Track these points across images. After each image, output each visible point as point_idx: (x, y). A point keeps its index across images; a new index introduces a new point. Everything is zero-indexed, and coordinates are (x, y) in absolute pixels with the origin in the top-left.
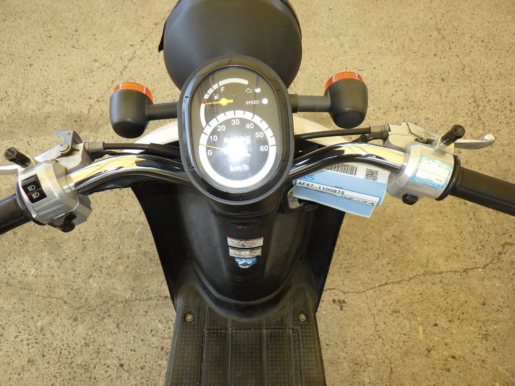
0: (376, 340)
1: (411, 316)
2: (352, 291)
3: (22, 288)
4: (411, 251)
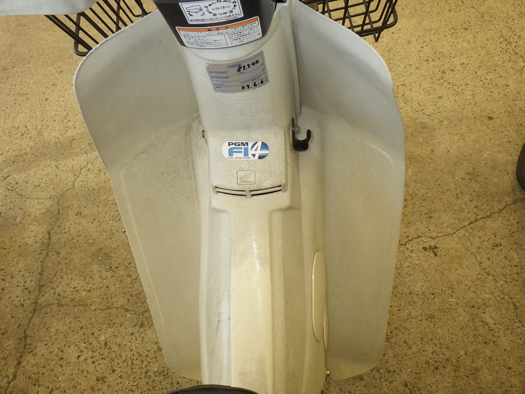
0: (486, 278)
1: (515, 246)
2: (441, 234)
3: (75, 306)
4: (491, 183)
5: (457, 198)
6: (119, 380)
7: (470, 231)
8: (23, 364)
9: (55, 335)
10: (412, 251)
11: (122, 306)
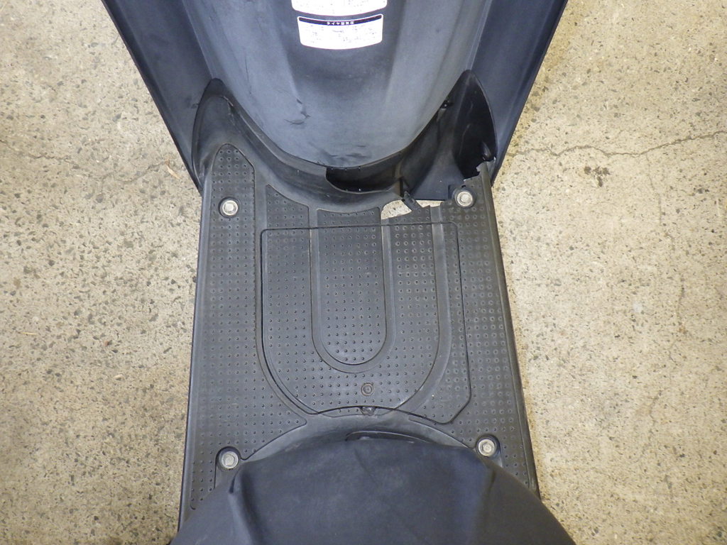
2: (622, 151)
6: (59, 278)
10: (565, 170)
11: (68, 157)
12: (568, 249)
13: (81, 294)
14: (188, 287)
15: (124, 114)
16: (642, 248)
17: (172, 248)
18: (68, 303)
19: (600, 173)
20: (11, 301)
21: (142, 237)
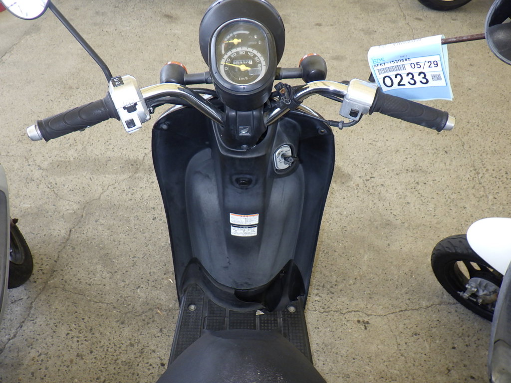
5: (397, 288)
6: (94, 360)
7: (399, 317)
8: (23, 328)
9: (54, 312)
10: (348, 321)
11: (112, 303)
12: (352, 359)
13: (103, 369)
14: (158, 368)
15: (142, 286)
16: (390, 361)
17: (153, 348)
18: (94, 373)
19: (365, 323)
20: (66, 371)
21: (139, 341)
